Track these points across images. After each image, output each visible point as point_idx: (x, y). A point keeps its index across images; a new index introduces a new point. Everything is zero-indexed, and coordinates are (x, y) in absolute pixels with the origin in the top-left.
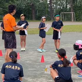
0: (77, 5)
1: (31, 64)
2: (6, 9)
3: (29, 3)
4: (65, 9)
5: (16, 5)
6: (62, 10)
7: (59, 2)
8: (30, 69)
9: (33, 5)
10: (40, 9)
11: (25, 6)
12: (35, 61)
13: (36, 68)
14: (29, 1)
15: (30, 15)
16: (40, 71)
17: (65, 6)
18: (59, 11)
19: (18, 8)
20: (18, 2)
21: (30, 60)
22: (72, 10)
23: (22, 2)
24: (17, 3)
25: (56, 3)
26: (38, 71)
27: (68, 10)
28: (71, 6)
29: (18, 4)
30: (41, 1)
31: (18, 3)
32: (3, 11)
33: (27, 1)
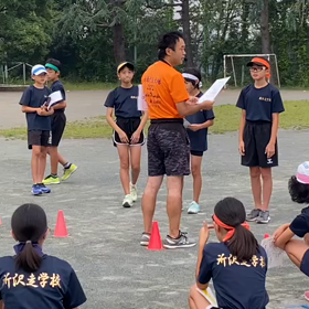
0: (284, 26)
1: (109, 257)
2: (15, 43)
3: (102, 19)
4: (238, 43)
5: (56, 25)
6: (228, 47)
7: (218, 16)
8: (105, 278)
9: (117, 26)
10: (146, 42)
11: (88, 31)
12: (127, 244)
13: (128, 272)
14: (103, 13)
15: (108, 66)
16: (147, 286)
17: (240, 30)
18: (217, 50)
19: (61, 38)
20: (62, 16)
21: (107, 241)
22: (266, 43)
23: (76, 14)
24: (56, 19)
25: (205, 20)
26: (139, 285)
27: (251, 45)
28: (263, 28)
29: (62, 23)
30: (150, 13)
31: (63, 18)
32: (7, 49)
33: (96, 12)
